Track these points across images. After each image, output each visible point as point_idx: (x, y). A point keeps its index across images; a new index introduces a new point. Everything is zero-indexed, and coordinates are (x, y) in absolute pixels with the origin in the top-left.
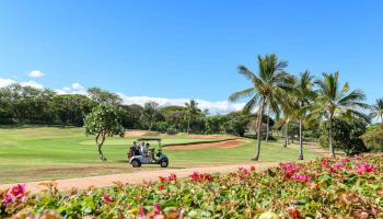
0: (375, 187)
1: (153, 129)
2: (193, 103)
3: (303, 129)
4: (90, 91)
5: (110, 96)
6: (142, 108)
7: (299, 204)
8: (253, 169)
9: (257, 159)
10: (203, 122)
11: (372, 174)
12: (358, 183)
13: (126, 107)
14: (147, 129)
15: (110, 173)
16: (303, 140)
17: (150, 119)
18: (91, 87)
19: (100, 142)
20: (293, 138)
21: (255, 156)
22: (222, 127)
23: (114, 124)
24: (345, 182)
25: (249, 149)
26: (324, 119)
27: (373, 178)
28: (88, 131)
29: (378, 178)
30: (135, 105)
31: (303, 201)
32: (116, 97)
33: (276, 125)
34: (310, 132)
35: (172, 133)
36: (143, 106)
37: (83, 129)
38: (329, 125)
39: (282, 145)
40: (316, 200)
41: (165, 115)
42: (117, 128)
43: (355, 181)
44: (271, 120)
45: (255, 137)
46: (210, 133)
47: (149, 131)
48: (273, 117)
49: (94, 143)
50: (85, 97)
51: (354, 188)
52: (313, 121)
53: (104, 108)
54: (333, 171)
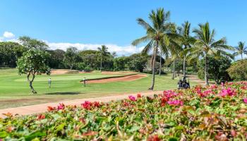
0: (235, 108)
1: (74, 68)
2: (104, 47)
3: (186, 66)
4: (22, 39)
5: (38, 43)
6: (64, 53)
7: (168, 127)
8: (139, 96)
9: (152, 89)
10: (112, 62)
11: (233, 97)
12: (221, 105)
13: (51, 52)
14: (69, 68)
15: (39, 103)
16: (186, 74)
17: (71, 60)
18: (22, 36)
19: (31, 79)
20: (179, 73)
21: (151, 87)
22: (126, 65)
23: (42, 65)
24: (211, 104)
25: (147, 82)
26: (201, 58)
27: (234, 101)
28: (20, 71)
29: (237, 101)
30: (58, 50)
31: (171, 124)
32: (43, 44)
33: (166, 64)
34: (191, 68)
35: (88, 71)
36: (65, 51)
37: (17, 69)
38: (204, 62)
39: (171, 78)
40: (183, 123)
41: (83, 58)
42: (44, 68)
43: (219, 103)
44: (163, 60)
45: (151, 73)
46: (117, 70)
47: (70, 70)
48: (164, 57)
49: (26, 80)
50: (17, 44)
51: (217, 110)
52: (193, 60)
53: (32, 52)
54: (202, 96)
